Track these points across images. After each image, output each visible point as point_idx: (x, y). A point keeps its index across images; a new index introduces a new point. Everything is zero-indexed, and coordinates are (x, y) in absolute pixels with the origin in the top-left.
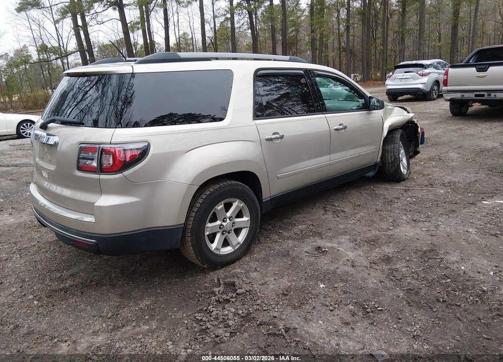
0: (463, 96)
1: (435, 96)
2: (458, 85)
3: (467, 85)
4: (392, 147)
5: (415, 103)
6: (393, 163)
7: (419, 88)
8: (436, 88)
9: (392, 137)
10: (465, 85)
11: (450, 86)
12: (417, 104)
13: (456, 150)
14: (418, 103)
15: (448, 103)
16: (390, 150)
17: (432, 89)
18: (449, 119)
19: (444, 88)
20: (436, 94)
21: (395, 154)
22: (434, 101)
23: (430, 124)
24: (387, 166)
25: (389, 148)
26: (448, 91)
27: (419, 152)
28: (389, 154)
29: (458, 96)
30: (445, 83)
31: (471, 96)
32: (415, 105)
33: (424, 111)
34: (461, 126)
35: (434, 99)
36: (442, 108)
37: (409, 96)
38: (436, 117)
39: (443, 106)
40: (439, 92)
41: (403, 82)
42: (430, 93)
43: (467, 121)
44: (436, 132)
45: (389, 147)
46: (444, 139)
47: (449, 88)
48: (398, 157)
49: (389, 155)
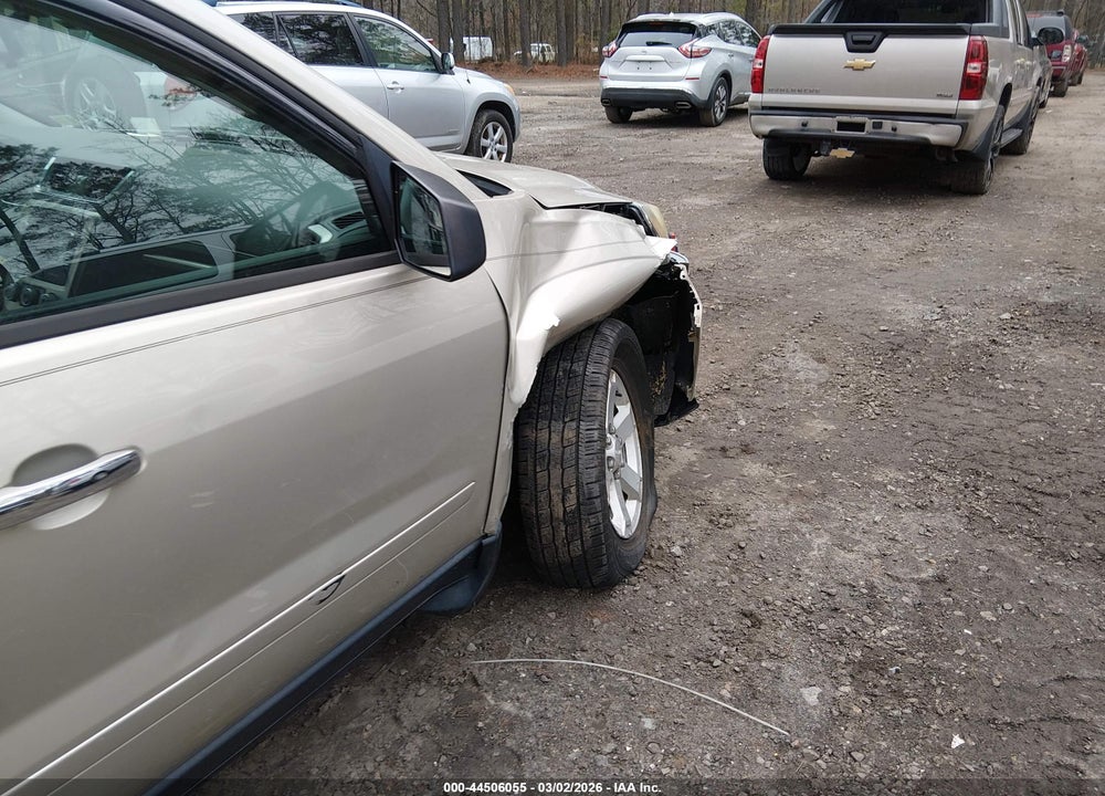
0: (804, 125)
1: (719, 116)
2: (793, 92)
3: (817, 92)
4: (570, 434)
5: (673, 132)
6: (574, 519)
7: (683, 92)
8: (722, 92)
9: (570, 374)
10: (811, 92)
11: (771, 91)
12: (676, 137)
13: (805, 338)
14: (682, 131)
15: (761, 143)
16: (556, 451)
17: (713, 96)
18: (761, 190)
19: (754, 97)
20: (722, 110)
21: (585, 479)
22: (718, 129)
23: (711, 210)
24: (546, 531)
25: (555, 438)
26: (763, 108)
27: (694, 404)
28: (556, 472)
29: (791, 123)
30: (758, 81)
31: (827, 125)
32: (673, 140)
33: (694, 160)
34: (801, 221)
35: (718, 124)
36: (740, 152)
37: (657, 111)
38: (727, 182)
39: (740, 146)
40: (728, 103)
41: (645, 72)
42: (708, 106)
43: (811, 204)
44: (731, 245)
45: (553, 436)
46: (759, 275)
47: (768, 98)
48: (596, 488)
49: (555, 481)
